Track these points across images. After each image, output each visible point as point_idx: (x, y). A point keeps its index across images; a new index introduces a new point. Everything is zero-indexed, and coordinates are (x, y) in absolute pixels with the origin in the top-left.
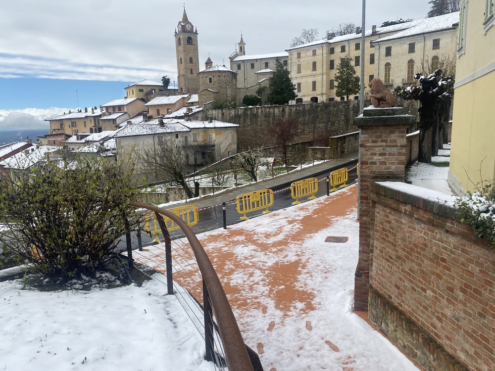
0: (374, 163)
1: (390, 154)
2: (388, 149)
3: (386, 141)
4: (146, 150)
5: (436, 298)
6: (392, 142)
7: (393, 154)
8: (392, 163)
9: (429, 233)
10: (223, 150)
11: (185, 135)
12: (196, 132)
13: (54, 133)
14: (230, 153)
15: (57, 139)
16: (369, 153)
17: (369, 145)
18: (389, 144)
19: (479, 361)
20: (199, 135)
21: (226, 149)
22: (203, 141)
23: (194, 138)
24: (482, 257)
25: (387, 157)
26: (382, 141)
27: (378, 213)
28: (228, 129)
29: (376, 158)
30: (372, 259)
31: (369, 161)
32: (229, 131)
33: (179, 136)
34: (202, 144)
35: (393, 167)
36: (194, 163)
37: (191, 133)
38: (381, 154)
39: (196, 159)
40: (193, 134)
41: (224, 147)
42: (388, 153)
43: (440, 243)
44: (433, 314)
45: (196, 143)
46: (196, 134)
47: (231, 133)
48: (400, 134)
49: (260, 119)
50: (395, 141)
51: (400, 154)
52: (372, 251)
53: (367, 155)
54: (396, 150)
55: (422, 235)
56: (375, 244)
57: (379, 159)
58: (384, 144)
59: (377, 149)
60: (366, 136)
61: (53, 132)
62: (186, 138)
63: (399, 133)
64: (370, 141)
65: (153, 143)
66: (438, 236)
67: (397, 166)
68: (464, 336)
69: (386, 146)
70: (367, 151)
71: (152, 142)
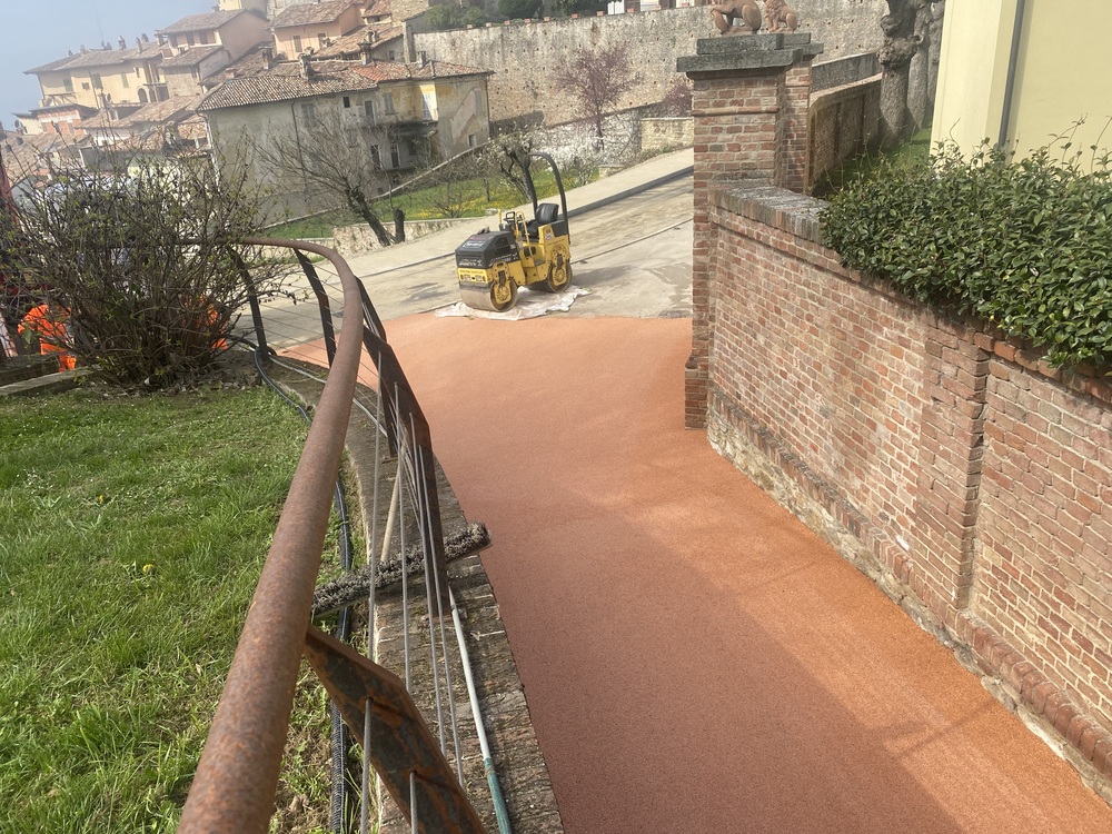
0: (718, 148)
1: (748, 129)
2: (744, 118)
3: (740, 103)
4: (278, 139)
5: (799, 385)
6: (751, 104)
7: (754, 130)
8: (751, 147)
9: (792, 272)
10: (456, 133)
11: (365, 99)
12: (390, 91)
13: (52, 104)
14: (475, 139)
15: (62, 119)
16: (709, 127)
17: (707, 111)
18: (745, 108)
19: (851, 474)
20: (398, 97)
21: (465, 130)
22: (409, 113)
23: (386, 105)
24: (857, 304)
25: (742, 134)
26: (733, 103)
27: (722, 245)
28: (467, 79)
29: (721, 137)
30: (712, 334)
31: (710, 145)
32: (470, 85)
33: (351, 102)
34: (407, 118)
35: (753, 154)
36: (391, 167)
37: (379, 94)
38: (731, 131)
39: (394, 156)
40: (384, 95)
41: (459, 124)
42: (743, 126)
43: (806, 289)
44: (795, 412)
45: (392, 119)
46: (391, 94)
47: (473, 89)
48: (766, 88)
49: (540, 52)
50: (757, 102)
51: (766, 128)
52: (712, 319)
53: (706, 133)
54: (759, 121)
55: (783, 278)
56: (718, 307)
57: (728, 140)
58: (736, 108)
59: (724, 119)
60: (703, 93)
61: (49, 101)
62: (368, 106)
63: (764, 85)
64: (711, 103)
65: (292, 122)
66: (803, 278)
67: (761, 151)
68: (833, 439)
69: (740, 113)
70: (706, 124)
71: (289, 119)
